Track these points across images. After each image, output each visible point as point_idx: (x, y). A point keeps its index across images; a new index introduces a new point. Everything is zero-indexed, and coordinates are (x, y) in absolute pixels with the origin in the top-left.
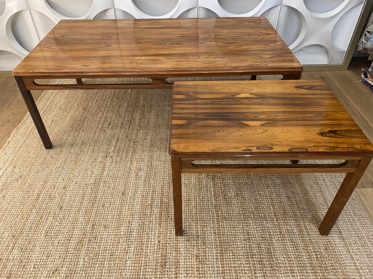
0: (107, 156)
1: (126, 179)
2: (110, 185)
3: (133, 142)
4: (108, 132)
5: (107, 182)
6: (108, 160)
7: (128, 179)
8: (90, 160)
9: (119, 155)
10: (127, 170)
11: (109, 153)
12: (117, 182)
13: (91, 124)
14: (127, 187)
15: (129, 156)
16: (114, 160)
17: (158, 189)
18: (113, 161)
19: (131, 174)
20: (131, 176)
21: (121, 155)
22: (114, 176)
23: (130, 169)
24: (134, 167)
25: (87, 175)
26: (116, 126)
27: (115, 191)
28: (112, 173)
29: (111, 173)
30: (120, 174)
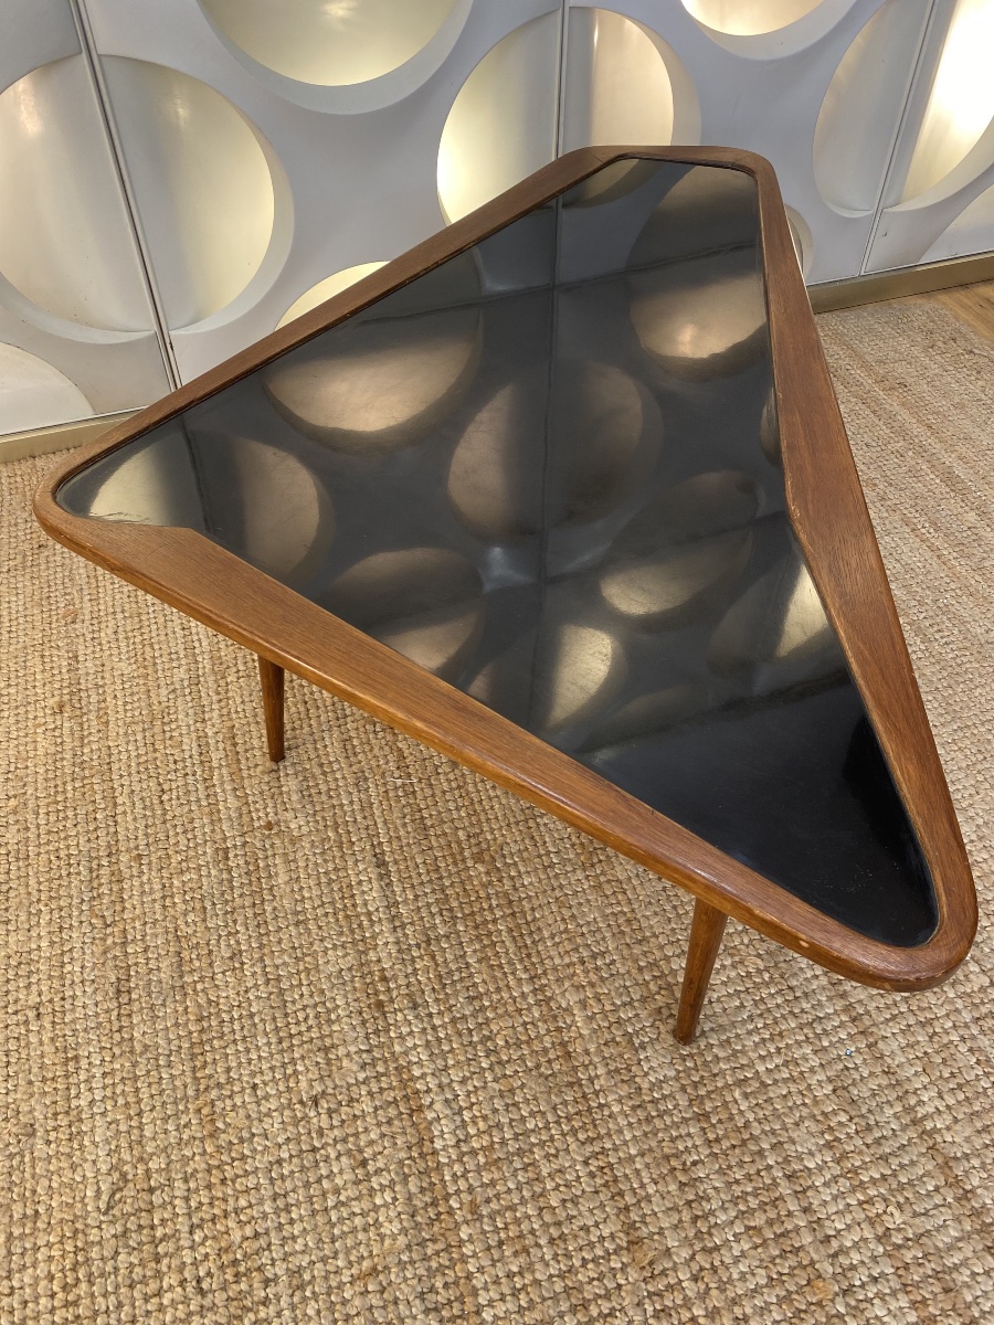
0: (380, 1005)
1: (590, 1140)
2: (517, 1222)
3: (478, 858)
4: (293, 826)
5: (488, 1201)
6: (405, 1030)
7: (600, 1137)
8: (293, 1062)
9: (450, 973)
10: (556, 1066)
11: (384, 979)
12: (549, 1185)
13: (165, 797)
14: (629, 1199)
15: (510, 963)
16: (437, 1022)
17: (811, 1154)
18: (434, 1028)
19: (596, 1093)
20: (601, 1106)
21: (459, 970)
22: (503, 1142)
23: (568, 1054)
24: (585, 1032)
25: (337, 1191)
26: (317, 771)
27: (577, 1263)
28: (481, 1125)
29: (475, 1123)
30: (532, 1114)
